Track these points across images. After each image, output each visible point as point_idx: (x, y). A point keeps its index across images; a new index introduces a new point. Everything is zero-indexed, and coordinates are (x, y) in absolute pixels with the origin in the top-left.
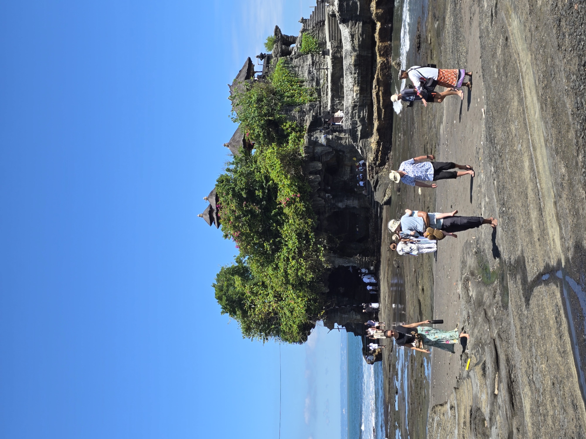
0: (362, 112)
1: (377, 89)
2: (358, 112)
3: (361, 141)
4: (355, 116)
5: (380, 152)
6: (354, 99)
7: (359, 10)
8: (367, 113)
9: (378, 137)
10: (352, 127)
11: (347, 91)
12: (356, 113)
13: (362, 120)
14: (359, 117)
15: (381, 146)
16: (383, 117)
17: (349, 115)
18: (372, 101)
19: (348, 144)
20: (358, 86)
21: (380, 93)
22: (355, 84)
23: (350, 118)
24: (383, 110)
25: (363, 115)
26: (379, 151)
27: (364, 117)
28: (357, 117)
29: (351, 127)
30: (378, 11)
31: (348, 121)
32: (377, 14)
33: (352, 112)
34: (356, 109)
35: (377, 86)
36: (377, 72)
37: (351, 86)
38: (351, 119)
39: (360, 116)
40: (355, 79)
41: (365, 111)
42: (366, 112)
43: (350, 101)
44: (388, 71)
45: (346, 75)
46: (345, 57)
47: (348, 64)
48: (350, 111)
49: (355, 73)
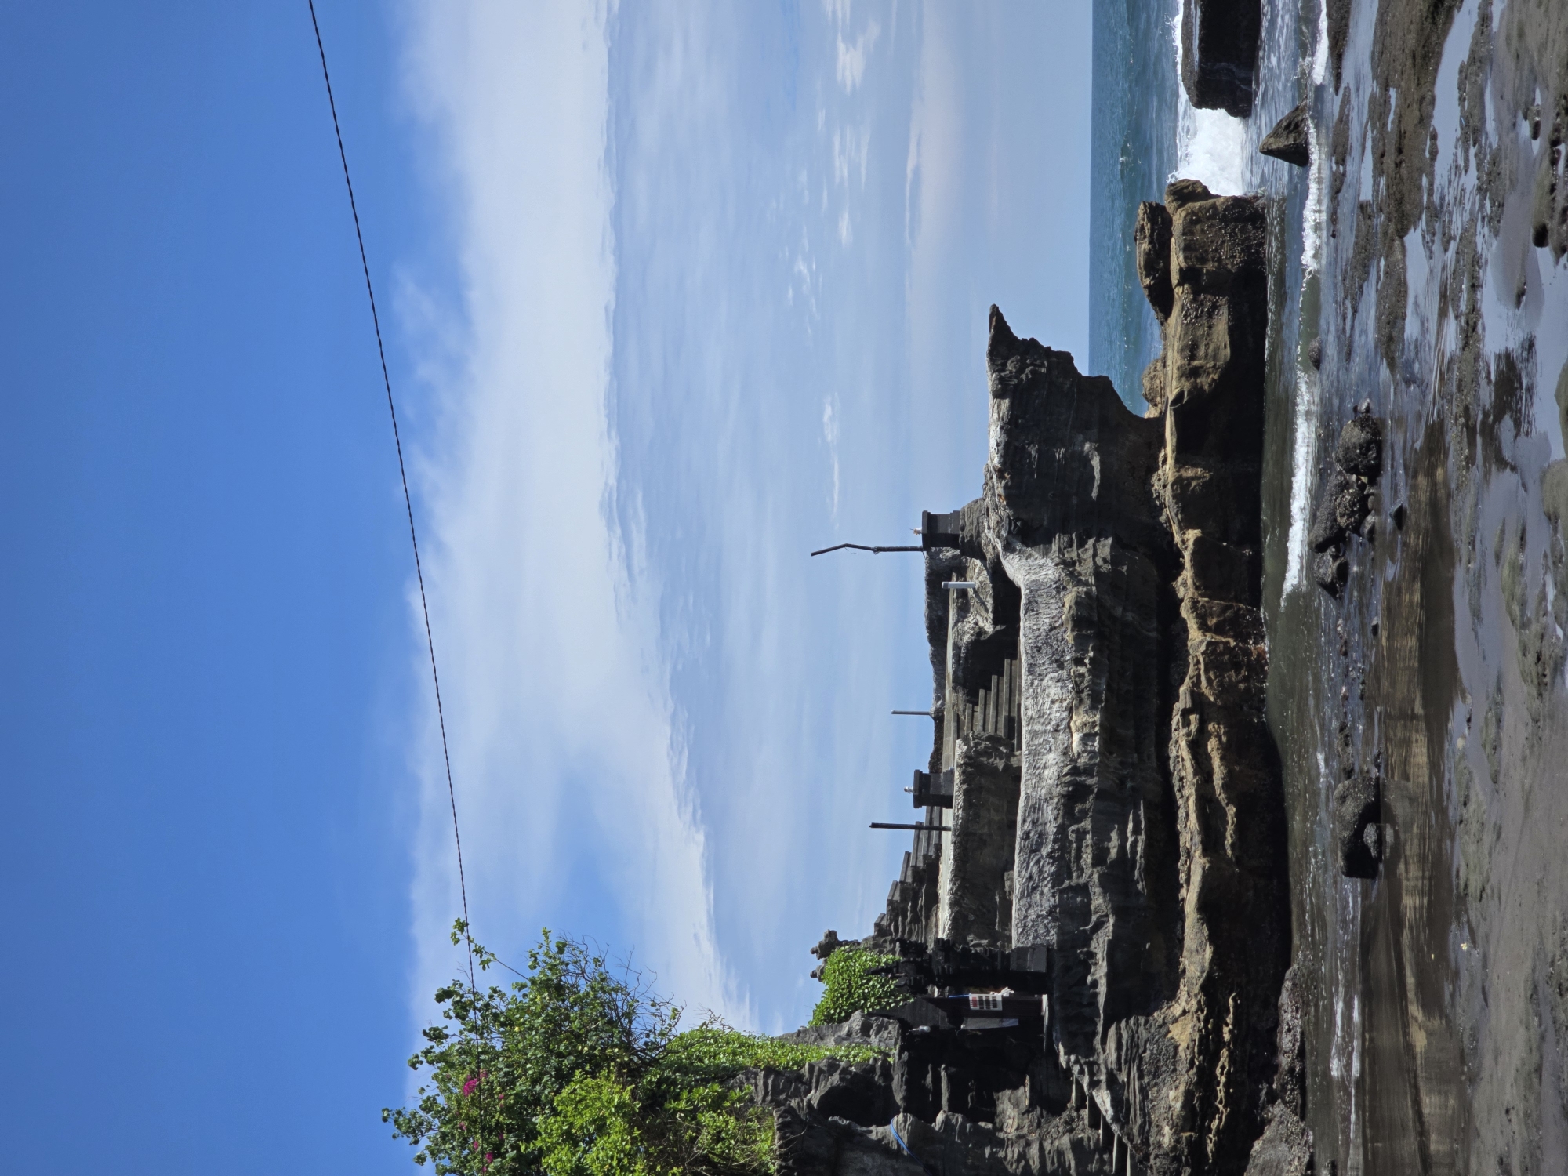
0: (1114, 835)
1: (1193, 727)
2: (1095, 831)
3: (1112, 1031)
4: (1079, 856)
5: (1224, 1053)
6: (1073, 760)
7: (1097, 482)
8: (1142, 838)
9: (1209, 952)
10: (1061, 932)
11: (1034, 735)
12: (1081, 835)
13: (1117, 876)
14: (1099, 858)
15: (1230, 1019)
16: (1229, 841)
17: (1046, 850)
18: (1167, 774)
19: (1035, 1164)
20: (1093, 707)
21: (1212, 745)
22: (1081, 701)
23: (1050, 869)
24: (1231, 811)
25: (1122, 847)
26: (1220, 1044)
27: (1125, 861)
28: (1087, 857)
29: (1053, 937)
30: (1189, 473)
31: (1037, 897)
32: (1180, 483)
33: (1062, 830)
34: (1084, 814)
35: (1193, 718)
36: (1191, 671)
37: (1057, 713)
38: (1057, 880)
39: (1108, 850)
40: (1077, 684)
41: (1130, 826)
42: (1136, 831)
43: (1050, 773)
44: (1246, 679)
45: (1031, 671)
46: (1029, 603)
47: (1047, 627)
48: (1051, 829)
49: (1078, 662)
